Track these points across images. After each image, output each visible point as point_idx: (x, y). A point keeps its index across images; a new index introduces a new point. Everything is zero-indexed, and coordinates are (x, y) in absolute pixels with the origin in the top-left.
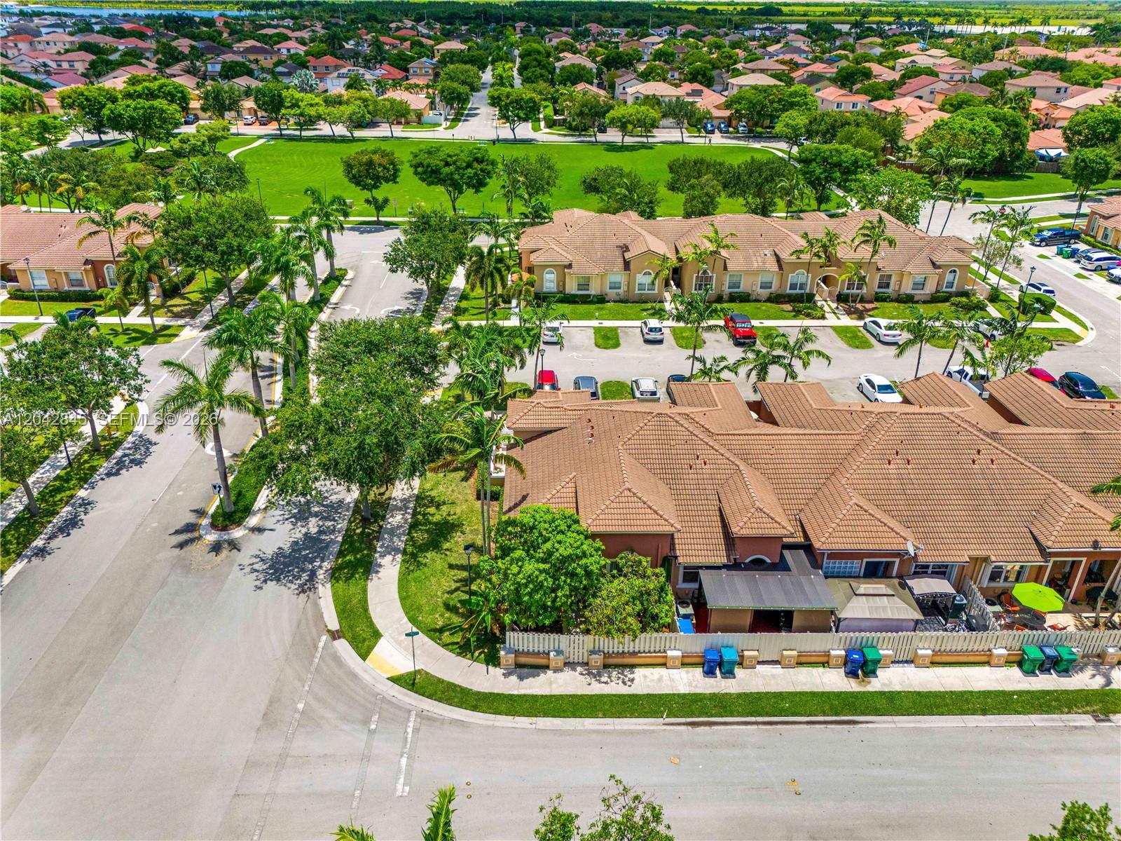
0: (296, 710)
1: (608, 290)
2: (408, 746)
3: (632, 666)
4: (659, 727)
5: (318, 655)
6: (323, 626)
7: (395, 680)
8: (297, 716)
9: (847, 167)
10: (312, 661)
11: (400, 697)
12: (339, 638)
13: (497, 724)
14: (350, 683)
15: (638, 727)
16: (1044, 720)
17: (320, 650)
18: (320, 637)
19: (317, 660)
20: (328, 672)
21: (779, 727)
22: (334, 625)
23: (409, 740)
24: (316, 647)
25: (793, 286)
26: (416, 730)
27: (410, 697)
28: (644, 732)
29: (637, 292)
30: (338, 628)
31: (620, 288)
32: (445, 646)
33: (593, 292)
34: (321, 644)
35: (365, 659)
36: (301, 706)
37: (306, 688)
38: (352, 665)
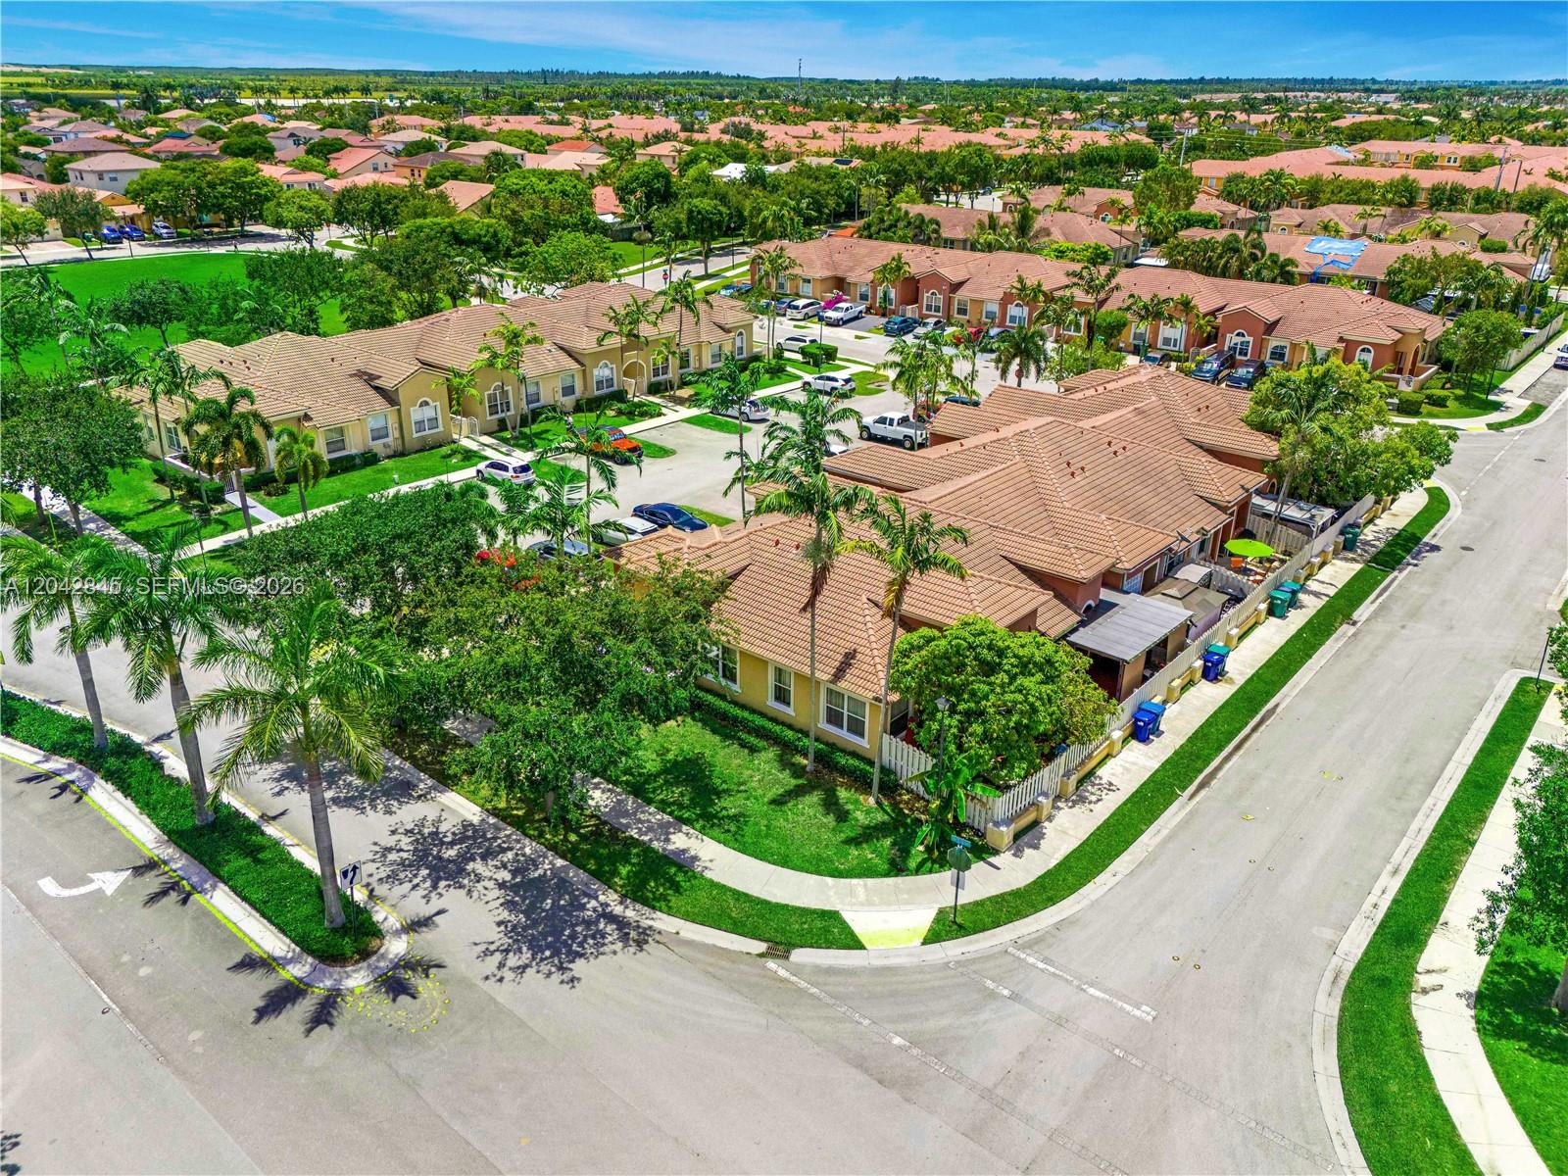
0: (900, 1047)
1: (371, 443)
2: (1071, 977)
3: (1091, 773)
4: (1192, 804)
5: (805, 985)
6: (747, 958)
7: (933, 937)
8: (915, 1051)
9: (488, 243)
10: (810, 994)
11: (971, 948)
12: (788, 952)
13: (1093, 897)
14: (894, 979)
16: (1337, 640)
17: (794, 979)
18: (764, 967)
19: (814, 990)
20: (851, 990)
22: (761, 947)
23: (1061, 972)
24: (786, 980)
25: (600, 384)
26: (1045, 960)
27: (977, 941)
28: (1190, 818)
29: (415, 435)
30: (766, 945)
31: (387, 436)
32: (917, 871)
33: (354, 451)
34: (782, 973)
35: (862, 947)
36: (897, 1041)
37: (866, 1022)
38: (865, 963)
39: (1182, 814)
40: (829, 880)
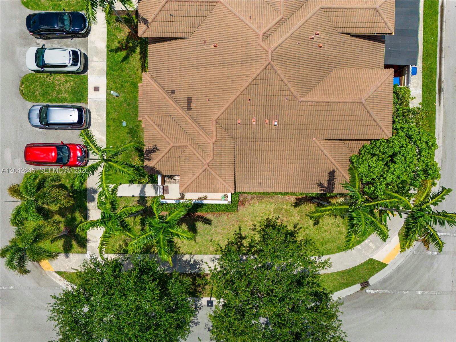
0: (422, 294)
2: (449, 234)
4: (442, 108)
5: (382, 291)
6: (358, 293)
7: (403, 249)
8: (426, 293)
10: (387, 293)
12: (368, 282)
14: (404, 271)
15: (442, 119)
17: (377, 291)
18: (367, 293)
19: (386, 291)
20: (395, 283)
21: (443, 46)
22: (357, 287)
23: (445, 234)
24: (375, 294)
28: (445, 116)
30: (359, 284)
34: (373, 291)
35: (386, 265)
36: (420, 292)
37: (407, 292)
38: (391, 271)
39: (442, 115)
40: (358, 247)
